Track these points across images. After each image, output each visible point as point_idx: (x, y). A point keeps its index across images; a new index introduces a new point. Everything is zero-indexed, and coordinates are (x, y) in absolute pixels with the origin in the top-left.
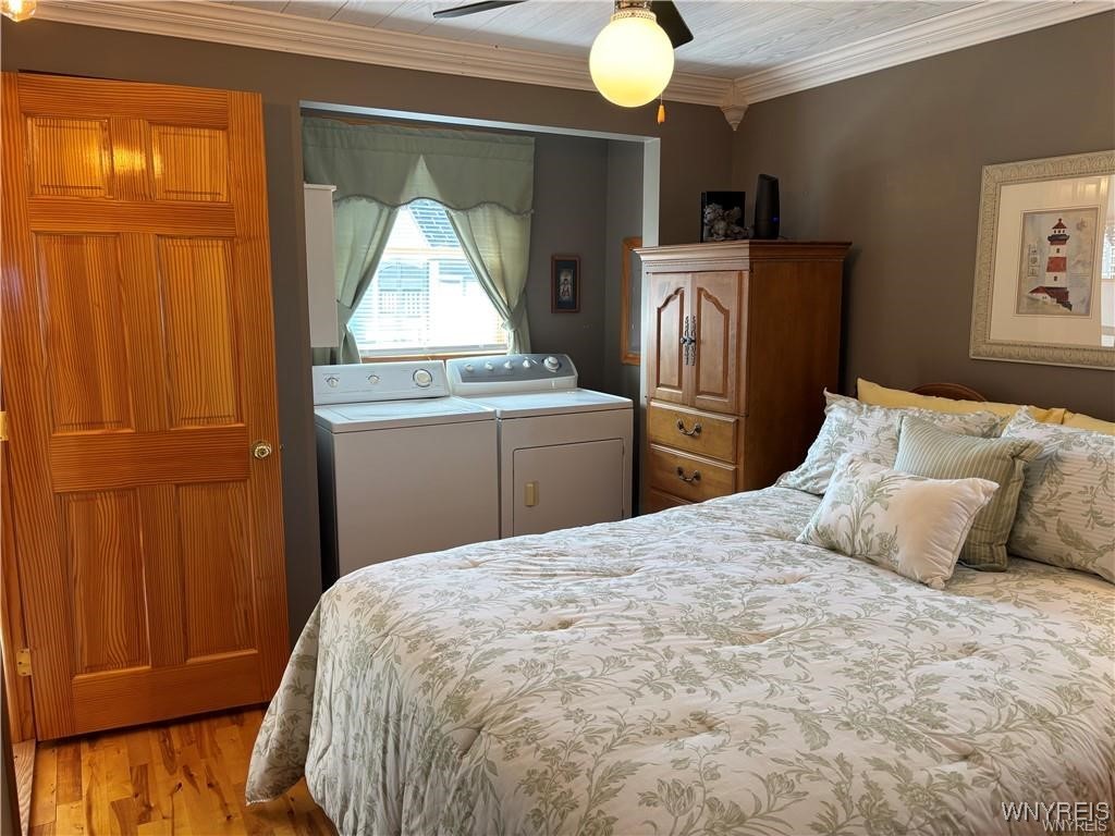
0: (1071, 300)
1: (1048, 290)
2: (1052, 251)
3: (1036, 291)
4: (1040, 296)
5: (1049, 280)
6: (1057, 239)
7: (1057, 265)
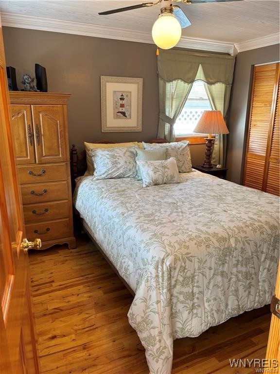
0: (126, 115)
1: (120, 112)
2: (121, 102)
3: (118, 112)
4: (119, 114)
5: (120, 110)
6: (122, 99)
7: (122, 106)
